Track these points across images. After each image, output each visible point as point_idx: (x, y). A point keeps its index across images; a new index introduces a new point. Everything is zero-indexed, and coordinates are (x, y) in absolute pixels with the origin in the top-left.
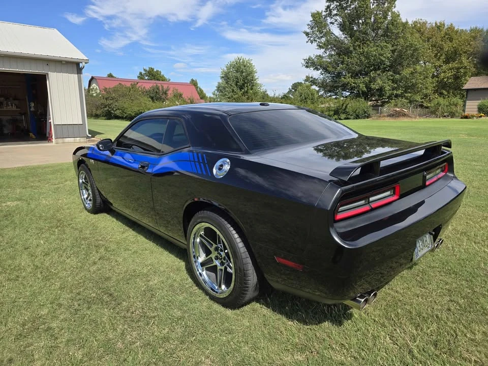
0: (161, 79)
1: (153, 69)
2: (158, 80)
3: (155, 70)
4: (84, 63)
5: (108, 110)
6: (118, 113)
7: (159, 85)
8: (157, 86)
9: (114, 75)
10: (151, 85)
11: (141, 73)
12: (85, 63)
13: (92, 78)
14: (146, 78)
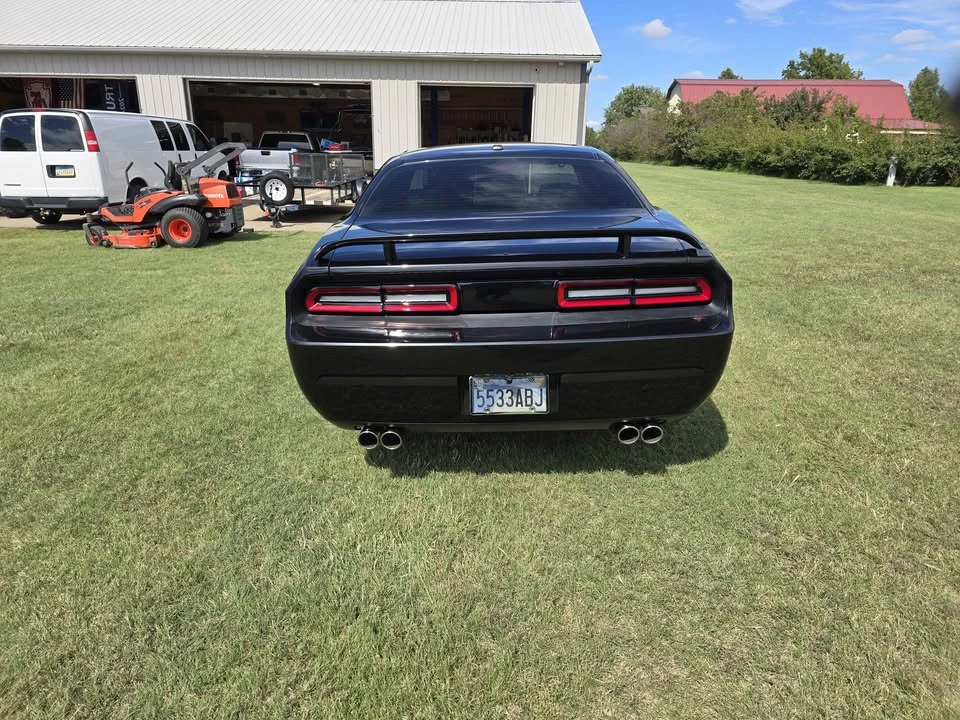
0: (835, 73)
1: (821, 52)
2: (829, 76)
3: (827, 54)
4: (592, 62)
5: (676, 147)
6: (692, 152)
7: (808, 89)
8: (803, 91)
9: (735, 73)
10: (790, 91)
11: (792, 64)
12: (595, 62)
13: (675, 83)
14: (802, 73)
